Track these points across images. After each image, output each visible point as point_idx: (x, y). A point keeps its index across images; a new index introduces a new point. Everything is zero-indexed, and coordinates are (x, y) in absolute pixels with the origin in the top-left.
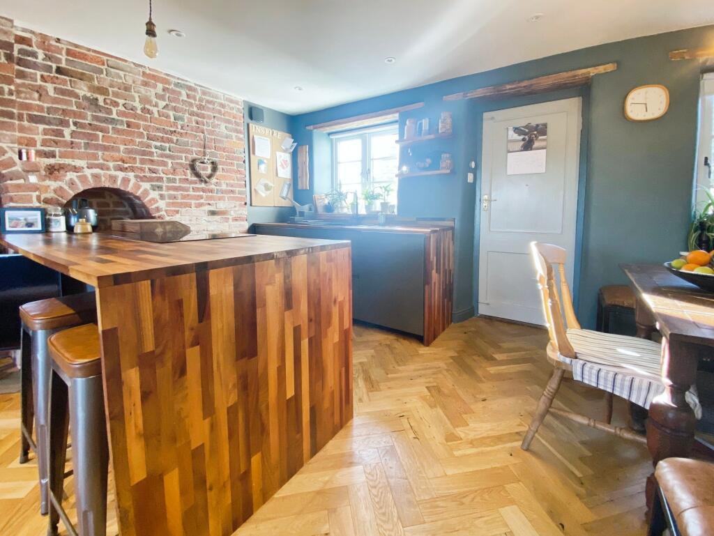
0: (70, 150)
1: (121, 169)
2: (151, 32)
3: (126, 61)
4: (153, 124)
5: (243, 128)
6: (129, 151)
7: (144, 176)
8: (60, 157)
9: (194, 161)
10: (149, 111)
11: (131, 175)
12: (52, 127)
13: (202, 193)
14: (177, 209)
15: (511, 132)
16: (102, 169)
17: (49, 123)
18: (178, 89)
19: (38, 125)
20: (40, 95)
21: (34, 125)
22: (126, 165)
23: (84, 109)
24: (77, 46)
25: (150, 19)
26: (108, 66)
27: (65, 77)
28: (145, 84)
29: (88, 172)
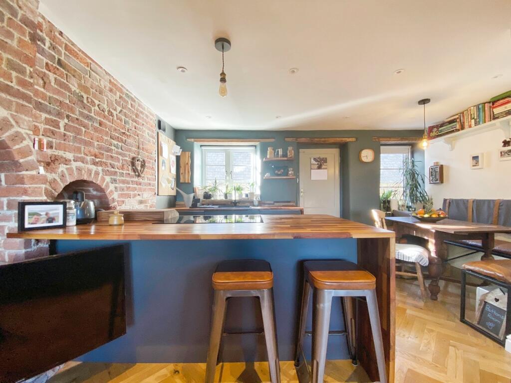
0: (62, 142)
1: (95, 163)
2: (223, 80)
3: (101, 68)
4: (113, 125)
5: (155, 135)
6: (100, 148)
7: (108, 170)
8: (56, 149)
9: (133, 159)
10: (112, 115)
11: (100, 168)
12: (51, 117)
13: (136, 186)
14: (123, 199)
15: (312, 160)
16: (83, 162)
17: (49, 113)
18: (127, 99)
19: (41, 113)
20: (45, 83)
21: (38, 112)
22: (97, 160)
23: (74, 104)
24: (73, 44)
25: (223, 71)
26: (91, 69)
27: (63, 70)
28: (111, 90)
29: (74, 165)
